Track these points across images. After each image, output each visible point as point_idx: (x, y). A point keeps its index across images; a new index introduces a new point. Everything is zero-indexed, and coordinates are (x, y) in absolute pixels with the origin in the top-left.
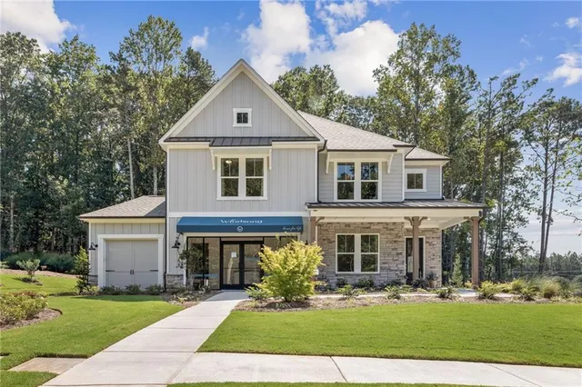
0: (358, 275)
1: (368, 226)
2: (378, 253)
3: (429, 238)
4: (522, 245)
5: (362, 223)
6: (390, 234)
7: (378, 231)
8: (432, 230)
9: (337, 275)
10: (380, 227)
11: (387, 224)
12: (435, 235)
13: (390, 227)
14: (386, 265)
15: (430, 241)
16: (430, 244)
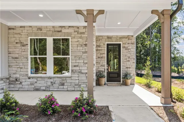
0: (50, 78)
1: (59, 29)
2: (70, 56)
3: (125, 44)
4: (178, 52)
5: (53, 27)
6: (81, 37)
7: (69, 34)
8: (128, 37)
9: (29, 78)
10: (71, 30)
11: (78, 28)
12: (130, 41)
13: (81, 31)
14: (77, 68)
15: (126, 46)
16: (127, 49)
